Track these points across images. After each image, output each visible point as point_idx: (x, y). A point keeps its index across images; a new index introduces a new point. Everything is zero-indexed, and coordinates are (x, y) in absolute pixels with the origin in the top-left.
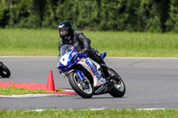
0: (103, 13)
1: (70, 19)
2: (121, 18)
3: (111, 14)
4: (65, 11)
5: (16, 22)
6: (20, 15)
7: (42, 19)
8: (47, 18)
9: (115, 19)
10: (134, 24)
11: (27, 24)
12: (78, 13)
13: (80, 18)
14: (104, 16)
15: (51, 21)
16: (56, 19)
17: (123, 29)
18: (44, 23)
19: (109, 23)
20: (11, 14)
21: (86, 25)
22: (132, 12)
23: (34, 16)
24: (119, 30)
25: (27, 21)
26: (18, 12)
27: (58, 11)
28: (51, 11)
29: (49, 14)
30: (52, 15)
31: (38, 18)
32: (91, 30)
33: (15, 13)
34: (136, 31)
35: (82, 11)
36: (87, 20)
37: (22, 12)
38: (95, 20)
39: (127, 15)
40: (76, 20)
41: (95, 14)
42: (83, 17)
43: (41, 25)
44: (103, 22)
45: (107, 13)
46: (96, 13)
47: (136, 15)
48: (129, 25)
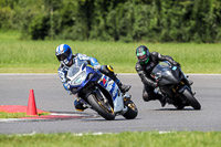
0: (164, 20)
1: (124, 28)
2: (186, 26)
3: (173, 21)
4: (117, 19)
5: (57, 32)
6: (63, 23)
7: (90, 29)
8: (95, 27)
9: (178, 27)
10: (202, 33)
11: (71, 34)
12: (133, 21)
13: (136, 27)
14: (165, 24)
15: (100, 31)
16: (107, 28)
17: (189, 40)
18: (92, 33)
19: (172, 32)
20: (52, 22)
21: (143, 35)
22: (200, 19)
23: (80, 25)
24: (184, 41)
25: (71, 31)
26: (60, 21)
27: (109, 18)
28: (100, 18)
29: (99, 22)
30: (102, 23)
31: (85, 27)
32: (150, 41)
33: (56, 22)
34: (204, 42)
35: (138, 18)
36: (145, 29)
37: (66, 20)
38: (154, 29)
39: (193, 23)
40: (132, 29)
41: (154, 21)
42: (140, 26)
43: (88, 36)
44: (164, 32)
45: (169, 20)
46: (156, 19)
47: (204, 22)
48: (196, 34)
